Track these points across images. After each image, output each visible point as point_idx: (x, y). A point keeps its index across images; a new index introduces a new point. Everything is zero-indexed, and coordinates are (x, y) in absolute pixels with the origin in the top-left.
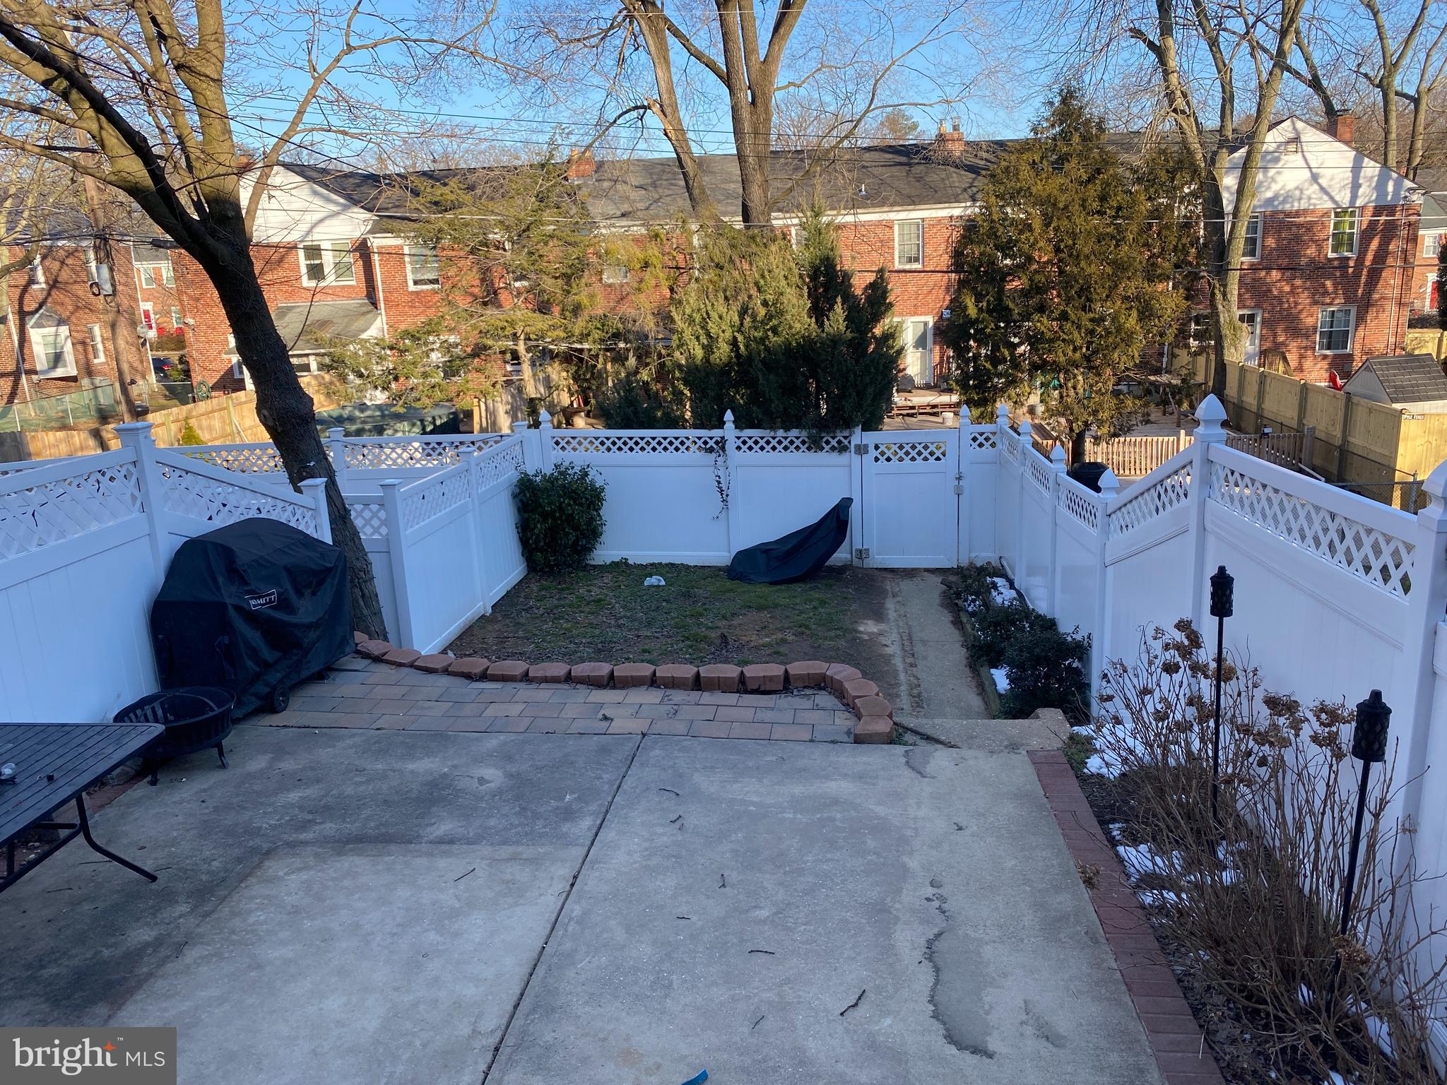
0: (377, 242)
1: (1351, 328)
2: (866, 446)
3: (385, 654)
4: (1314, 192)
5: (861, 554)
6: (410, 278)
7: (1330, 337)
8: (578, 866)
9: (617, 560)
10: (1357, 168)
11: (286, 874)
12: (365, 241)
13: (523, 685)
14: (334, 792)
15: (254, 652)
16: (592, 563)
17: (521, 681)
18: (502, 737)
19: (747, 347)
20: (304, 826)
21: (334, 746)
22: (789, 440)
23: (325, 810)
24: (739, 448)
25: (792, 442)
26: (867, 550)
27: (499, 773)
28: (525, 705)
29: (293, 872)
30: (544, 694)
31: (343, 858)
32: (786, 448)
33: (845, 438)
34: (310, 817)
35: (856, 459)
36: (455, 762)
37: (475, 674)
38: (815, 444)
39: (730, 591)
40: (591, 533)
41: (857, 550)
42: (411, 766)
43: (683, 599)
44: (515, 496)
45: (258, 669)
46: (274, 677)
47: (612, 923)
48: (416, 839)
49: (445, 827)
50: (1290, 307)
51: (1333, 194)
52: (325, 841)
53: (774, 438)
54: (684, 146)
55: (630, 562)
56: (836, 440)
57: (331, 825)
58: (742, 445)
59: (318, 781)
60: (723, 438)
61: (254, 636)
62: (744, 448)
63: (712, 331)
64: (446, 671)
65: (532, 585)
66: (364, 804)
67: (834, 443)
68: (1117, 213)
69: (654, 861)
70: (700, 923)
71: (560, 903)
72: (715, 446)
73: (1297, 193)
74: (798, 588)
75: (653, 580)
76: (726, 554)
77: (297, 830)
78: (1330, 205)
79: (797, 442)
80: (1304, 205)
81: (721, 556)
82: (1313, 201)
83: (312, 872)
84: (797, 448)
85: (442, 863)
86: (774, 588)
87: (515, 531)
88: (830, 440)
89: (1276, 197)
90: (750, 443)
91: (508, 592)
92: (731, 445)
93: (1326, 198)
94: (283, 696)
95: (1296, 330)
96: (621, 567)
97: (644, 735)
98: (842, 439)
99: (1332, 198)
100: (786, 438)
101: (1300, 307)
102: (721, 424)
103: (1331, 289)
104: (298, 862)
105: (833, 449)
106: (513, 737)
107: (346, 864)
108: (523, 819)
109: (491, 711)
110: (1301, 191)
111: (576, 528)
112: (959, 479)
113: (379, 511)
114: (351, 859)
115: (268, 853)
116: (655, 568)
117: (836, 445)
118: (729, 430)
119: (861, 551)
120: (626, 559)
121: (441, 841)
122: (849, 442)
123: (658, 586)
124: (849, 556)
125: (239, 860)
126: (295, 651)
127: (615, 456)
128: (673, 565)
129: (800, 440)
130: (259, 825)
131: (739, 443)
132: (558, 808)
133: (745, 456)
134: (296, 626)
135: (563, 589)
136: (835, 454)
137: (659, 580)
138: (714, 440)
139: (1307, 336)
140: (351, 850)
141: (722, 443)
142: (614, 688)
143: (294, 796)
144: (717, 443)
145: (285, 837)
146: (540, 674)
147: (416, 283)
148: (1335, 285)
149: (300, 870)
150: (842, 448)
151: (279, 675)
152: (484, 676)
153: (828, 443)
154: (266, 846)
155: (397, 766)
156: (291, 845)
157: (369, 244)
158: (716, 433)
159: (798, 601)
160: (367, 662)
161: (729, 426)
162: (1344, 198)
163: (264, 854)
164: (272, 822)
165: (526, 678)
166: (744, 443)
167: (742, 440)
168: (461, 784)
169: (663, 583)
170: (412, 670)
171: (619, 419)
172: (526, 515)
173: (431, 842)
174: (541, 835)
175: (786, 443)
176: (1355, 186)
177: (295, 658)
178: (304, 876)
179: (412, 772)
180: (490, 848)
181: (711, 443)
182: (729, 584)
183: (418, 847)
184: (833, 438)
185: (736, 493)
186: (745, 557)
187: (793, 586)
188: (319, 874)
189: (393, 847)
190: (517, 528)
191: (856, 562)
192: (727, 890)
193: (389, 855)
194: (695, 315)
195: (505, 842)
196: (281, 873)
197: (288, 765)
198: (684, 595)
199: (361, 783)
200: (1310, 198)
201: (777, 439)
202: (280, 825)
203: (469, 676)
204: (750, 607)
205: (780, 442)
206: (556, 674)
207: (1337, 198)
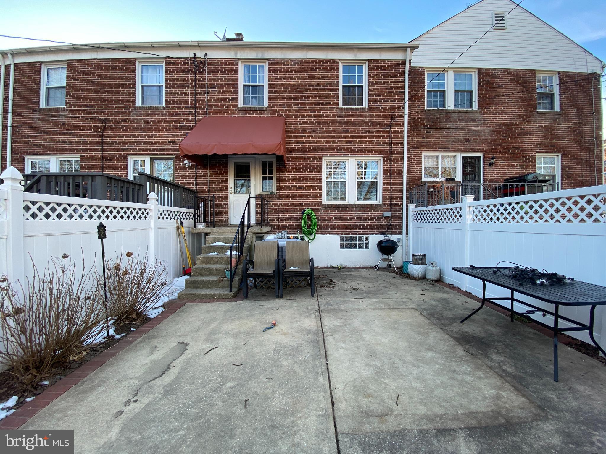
47: (302, 374)
70: (261, 377)
71: (332, 383)
192: (244, 399)
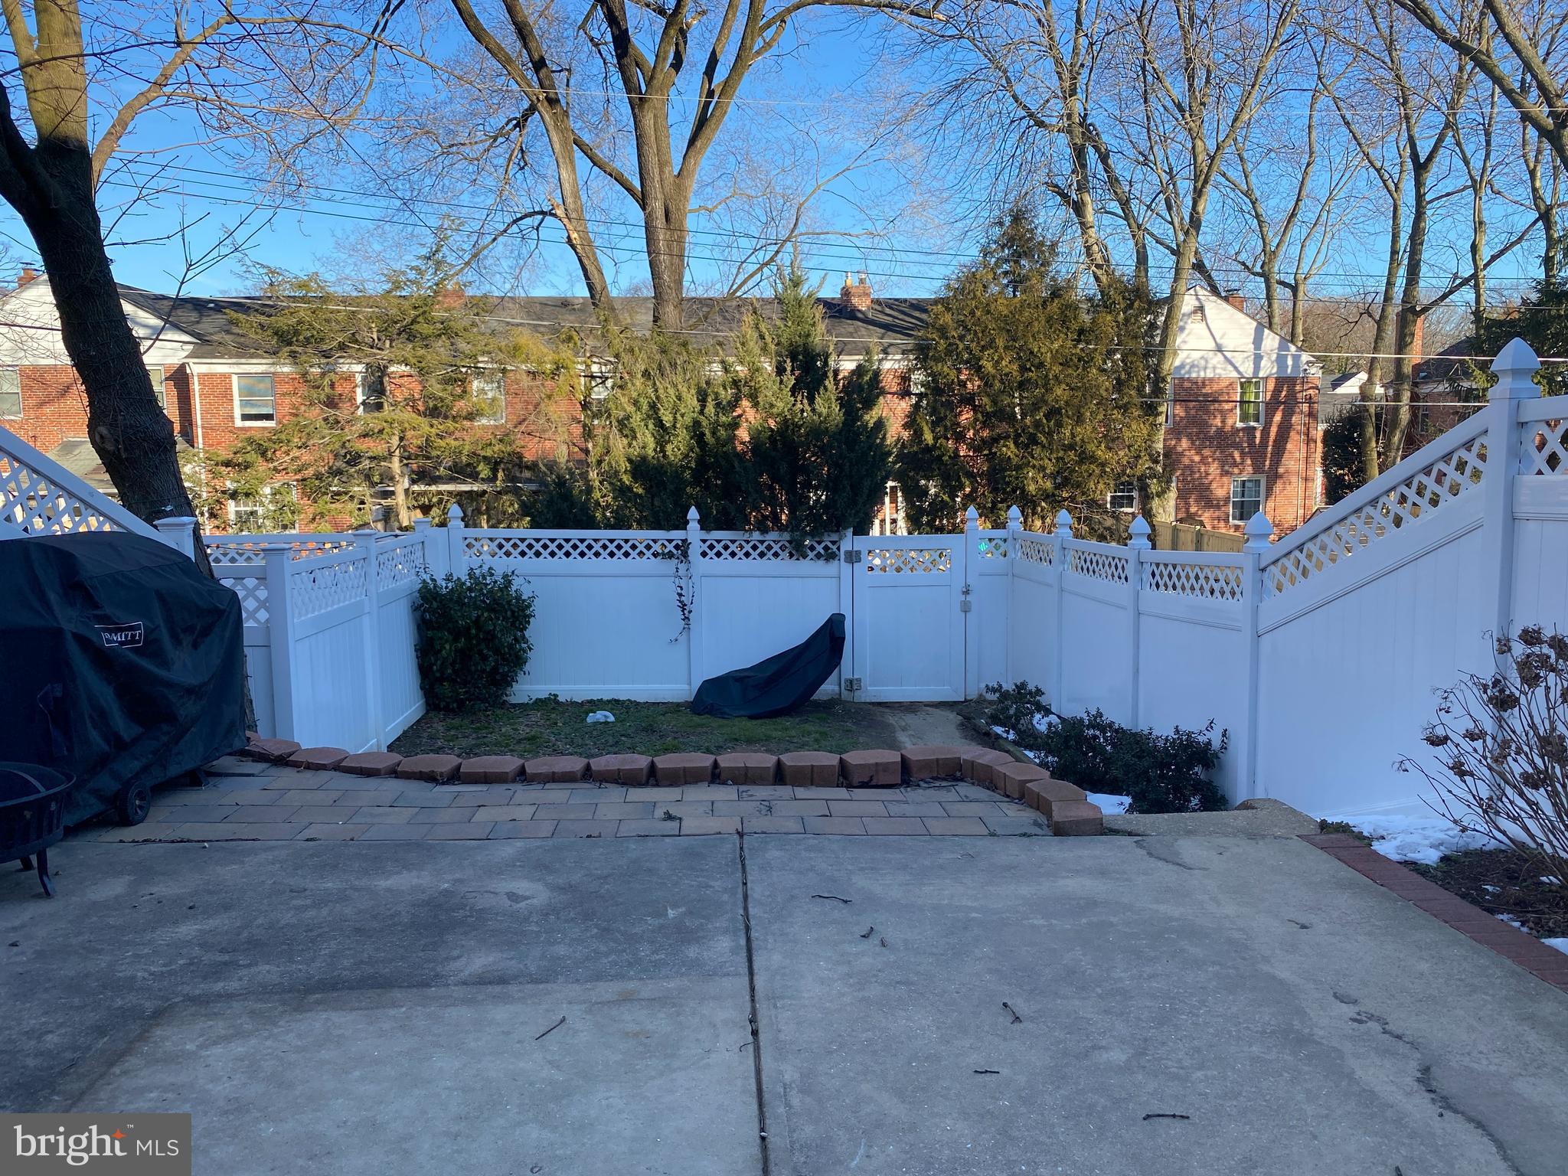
0: (197, 369)
1: (1262, 498)
2: (858, 553)
3: (291, 755)
4: (1219, 363)
5: (852, 685)
6: (237, 413)
7: (1242, 508)
8: (748, 1005)
9: (543, 696)
10: (1258, 341)
11: (200, 1047)
12: (183, 366)
13: (518, 787)
14: (260, 921)
15: (101, 716)
16: (513, 700)
17: (514, 781)
18: (519, 844)
19: (714, 433)
20: (217, 971)
21: (242, 862)
22: (766, 544)
23: (256, 947)
24: (704, 554)
25: (769, 548)
26: (859, 680)
27: (539, 887)
28: (534, 808)
29: (215, 1043)
30: (557, 794)
31: (309, 1014)
32: (762, 555)
33: (834, 543)
34: (226, 957)
35: (846, 568)
36: (457, 876)
37: (442, 774)
38: (798, 551)
39: (702, 726)
40: (514, 659)
41: (846, 680)
42: (383, 883)
43: (644, 734)
44: (415, 608)
45: (106, 748)
46: (129, 766)
48: (437, 980)
49: (480, 961)
50: (1201, 478)
51: (1237, 365)
52: (265, 991)
53: (748, 542)
54: (590, 255)
55: (561, 699)
56: (823, 545)
57: (267, 967)
58: (708, 551)
59: (227, 908)
60: (684, 541)
61: (106, 694)
62: (711, 554)
63: (665, 418)
64: (394, 773)
65: (435, 725)
66: (319, 935)
67: (820, 548)
68: (1079, 336)
69: (874, 991)
70: (1021, 1078)
71: (751, 1062)
72: (675, 551)
73: (1203, 363)
74: (787, 722)
75: (600, 716)
76: (686, 687)
77: (205, 978)
78: (1235, 375)
79: (776, 548)
80: (1210, 374)
81: (679, 688)
82: (1218, 371)
83: (253, 1041)
84: (776, 555)
85: (500, 1013)
86: (754, 722)
87: (414, 654)
88: (816, 545)
89: (1182, 366)
90: (719, 547)
91: (405, 732)
92: (695, 550)
93: (1230, 368)
94: (142, 799)
95: (1209, 502)
96: (550, 705)
97: (741, 835)
98: (830, 545)
99: (1236, 368)
100: (762, 542)
101: (1210, 477)
102: (683, 524)
103: (1238, 459)
104: (220, 1027)
105: (819, 556)
106: (538, 843)
107: (318, 1025)
108: (612, 944)
109: (482, 815)
110: (1207, 361)
111: (497, 651)
112: (966, 592)
113: (256, 588)
114: (324, 1015)
115: (158, 1015)
116: (595, 705)
117: (822, 552)
118: (694, 532)
119: (851, 681)
120: (556, 696)
121: (482, 981)
122: (838, 549)
123: (606, 723)
124: (836, 688)
125: (100, 1030)
126: (165, 728)
127: (545, 563)
128: (617, 701)
129: (780, 544)
130: (128, 974)
131: (705, 547)
132: (661, 927)
133: (711, 564)
134: (170, 685)
135: (479, 728)
136: (821, 562)
137: (606, 716)
138: (674, 543)
139: (1218, 507)
140: (318, 1002)
141: (683, 547)
142: (657, 785)
143: (187, 930)
144: (677, 547)
145: (187, 989)
146: (544, 769)
147: (246, 417)
148: (1243, 454)
149: (226, 1039)
150: (830, 556)
151: (136, 765)
152: (455, 777)
153: (812, 548)
154: (149, 1006)
155: (364, 882)
156: (202, 1002)
157: (188, 371)
158: (677, 535)
159: (793, 733)
160: (264, 765)
161: (694, 526)
162: (1248, 370)
163: (150, 1017)
164: (153, 969)
165: (522, 776)
166: (711, 547)
167: (708, 543)
168: (483, 902)
169: (612, 719)
170: (338, 774)
171: (550, 516)
172: (430, 633)
173: (465, 983)
174: (657, 965)
175: (761, 548)
176: (1258, 358)
177: (165, 739)
178: (238, 1048)
179: (389, 890)
180: (576, 987)
181: (670, 547)
182: (696, 719)
183: (442, 991)
184: (819, 543)
185: (701, 611)
186: (712, 687)
187: (779, 720)
188: (268, 1043)
189: (397, 994)
190: (416, 650)
191: (846, 695)
192: (1026, 1024)
193: (394, 1005)
194: (641, 400)
195: (599, 977)
196: (190, 1047)
197: (164, 889)
198: (645, 730)
199: (306, 908)
200: (1214, 368)
201: (751, 544)
202: (171, 973)
203: (431, 778)
204: (736, 740)
205: (755, 548)
206: (568, 769)
207: (1241, 369)
